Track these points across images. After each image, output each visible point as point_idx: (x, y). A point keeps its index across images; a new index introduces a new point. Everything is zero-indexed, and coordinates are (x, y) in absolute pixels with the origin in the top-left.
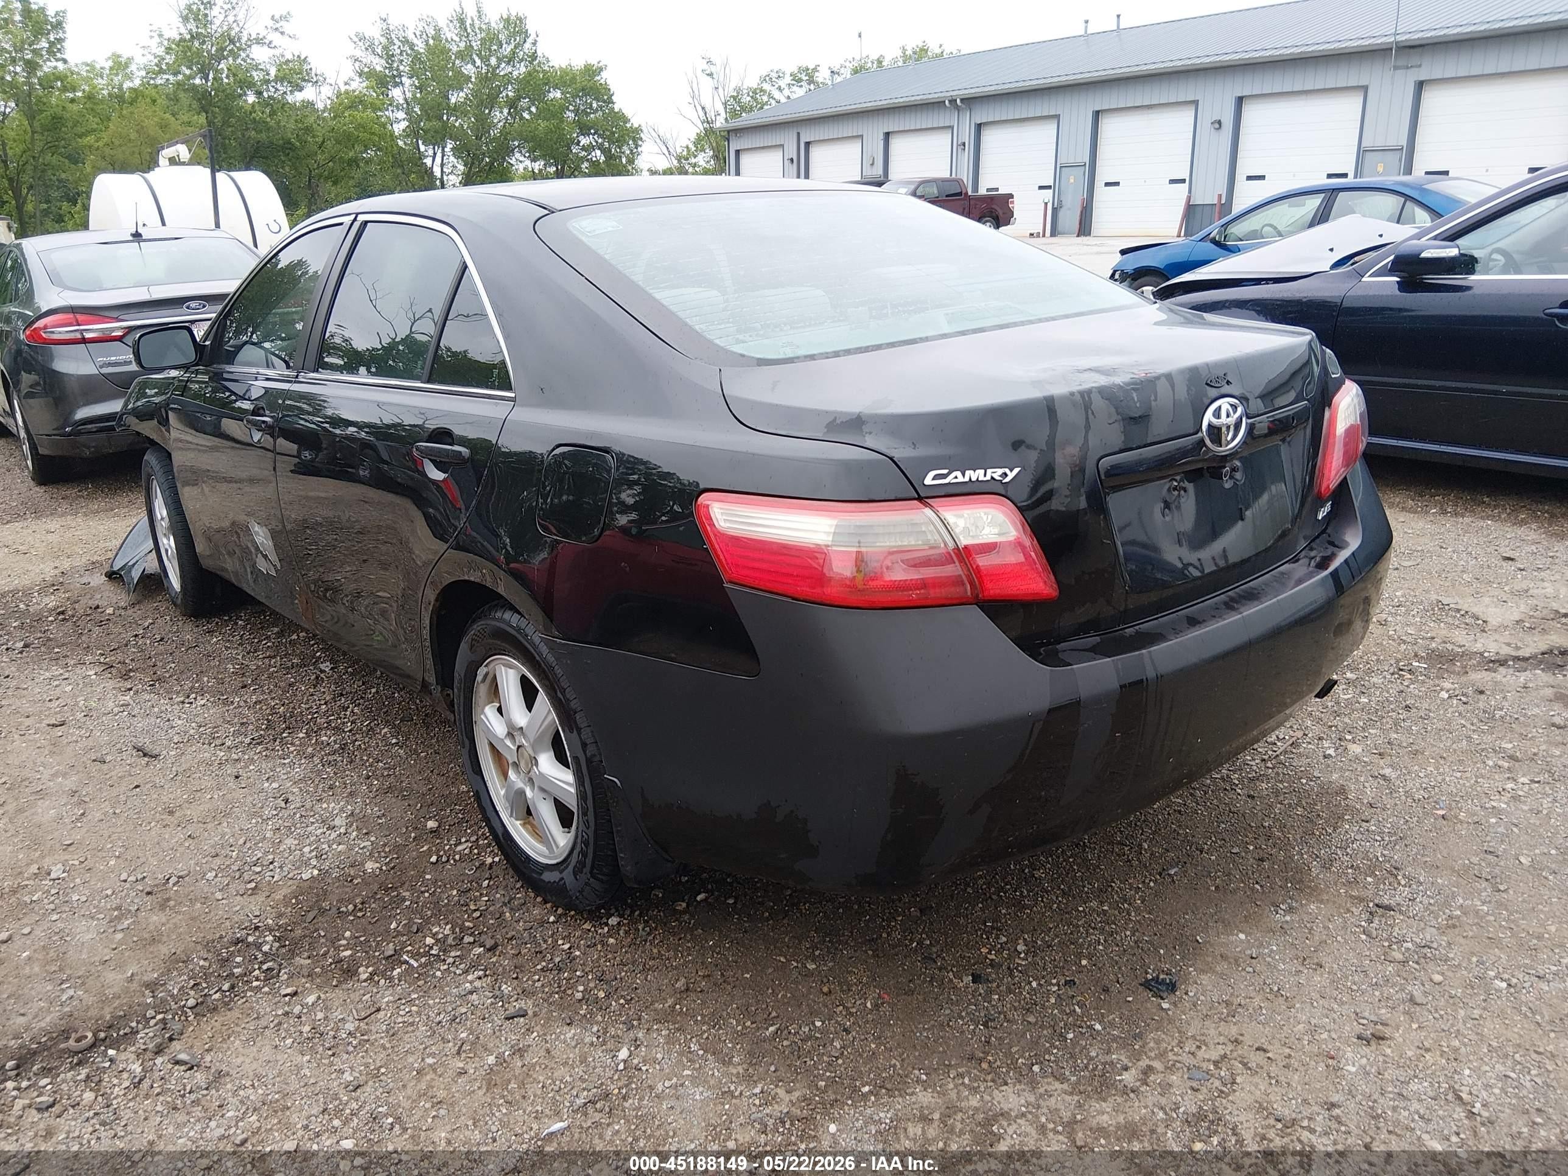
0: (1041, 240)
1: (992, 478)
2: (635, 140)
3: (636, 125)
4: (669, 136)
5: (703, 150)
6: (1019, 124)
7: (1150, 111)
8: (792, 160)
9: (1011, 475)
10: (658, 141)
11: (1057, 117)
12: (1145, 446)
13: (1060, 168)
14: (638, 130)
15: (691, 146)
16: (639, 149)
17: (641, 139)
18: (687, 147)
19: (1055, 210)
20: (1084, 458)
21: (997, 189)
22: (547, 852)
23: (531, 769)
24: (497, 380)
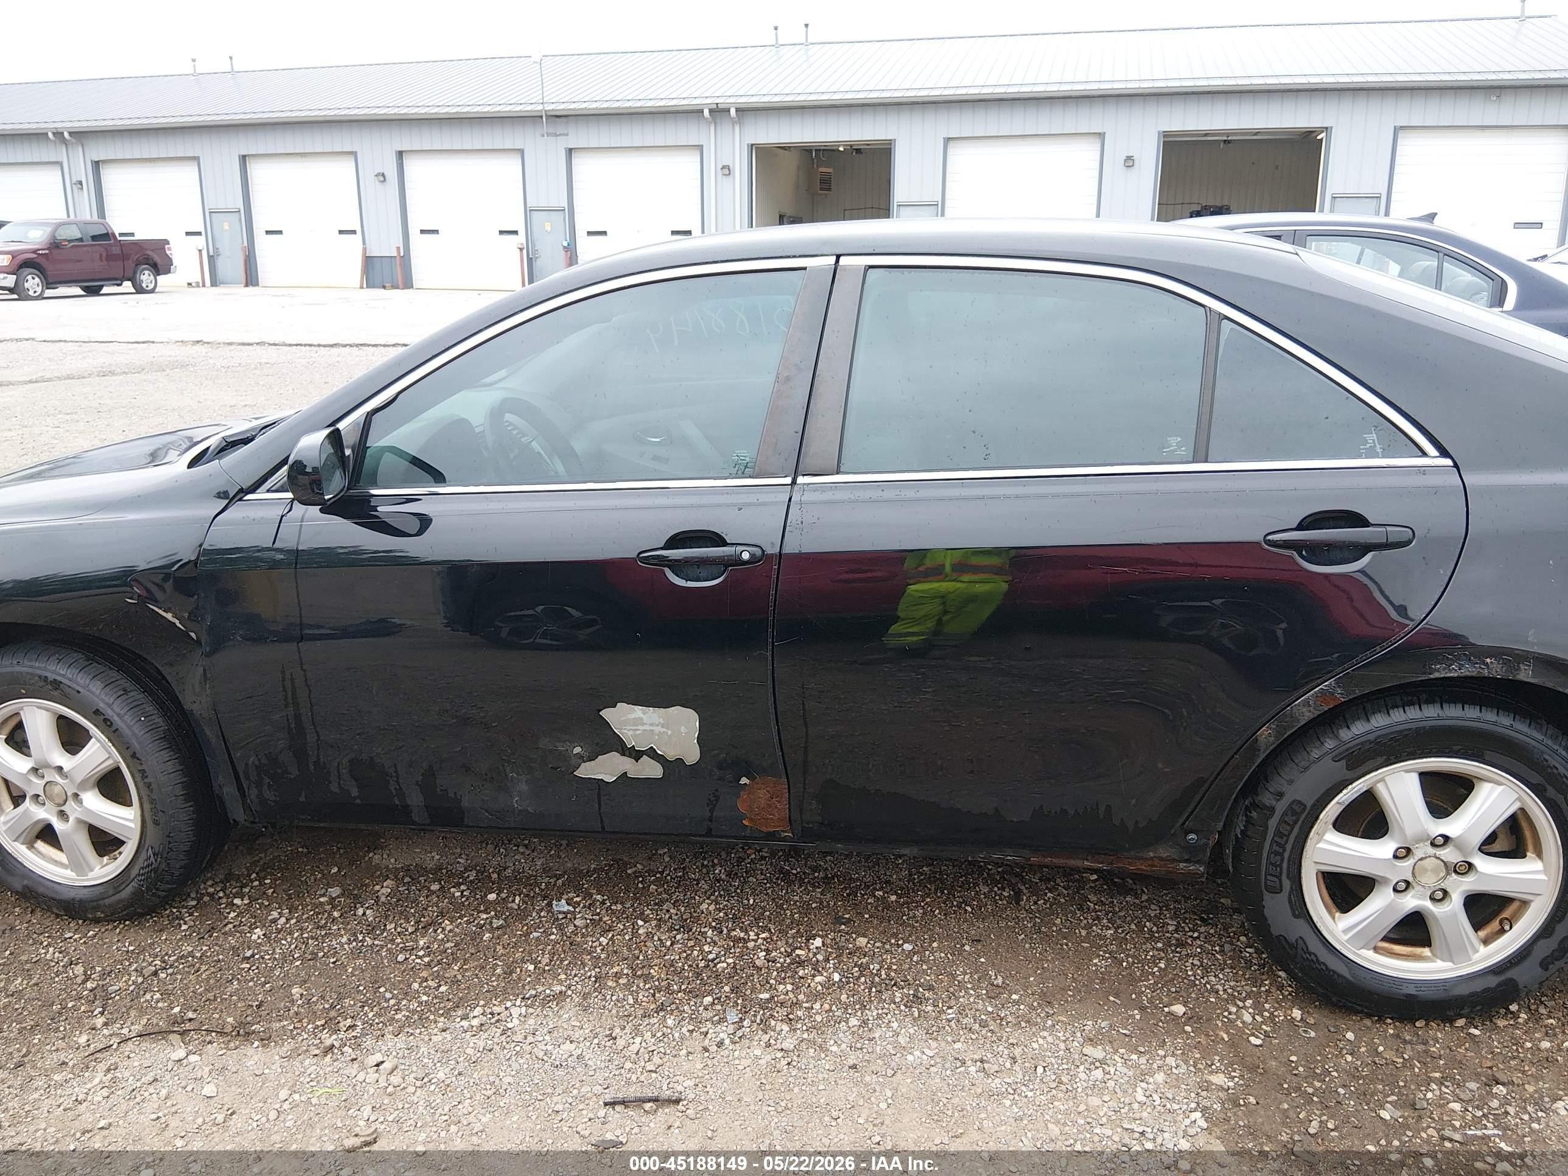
0: (202, 290)
6: (148, 164)
11: (196, 159)
13: (210, 214)
19: (211, 258)
21: (132, 234)
22: (1449, 965)
23: (1445, 878)
24: (1378, 446)
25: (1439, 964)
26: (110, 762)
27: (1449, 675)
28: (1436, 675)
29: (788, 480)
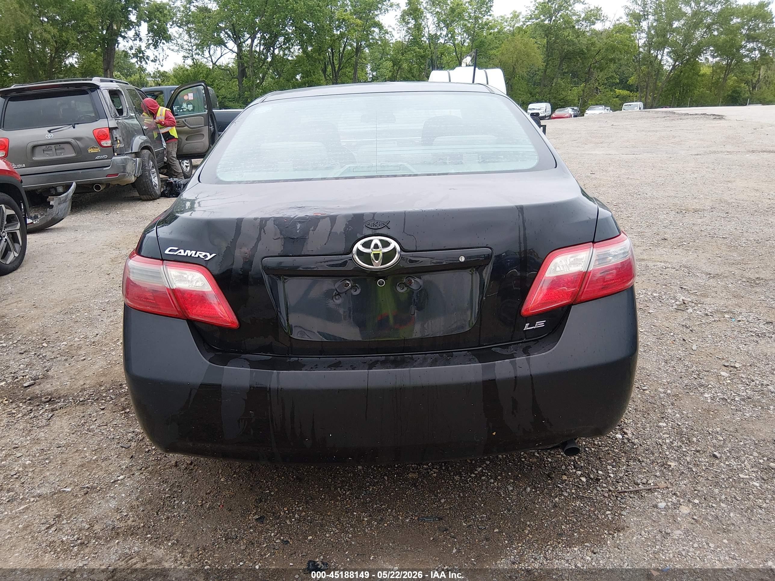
1: (199, 256)
9: (209, 257)
12: (299, 256)
20: (253, 256)
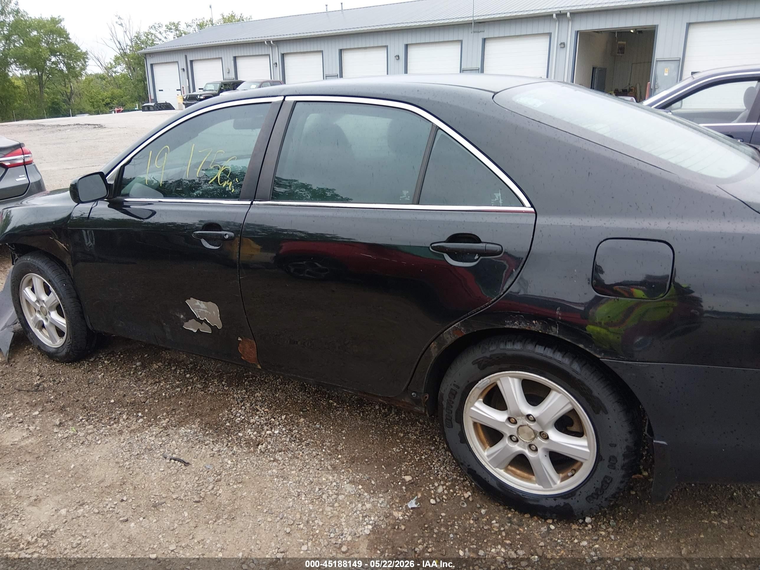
2: (84, 59)
3: (84, 51)
4: (100, 57)
5: (119, 64)
6: (303, 55)
7: (366, 50)
8: (184, 69)
10: (95, 59)
11: (322, 52)
14: (86, 53)
15: (112, 62)
16: (87, 63)
17: (87, 58)
18: (110, 63)
22: (541, 487)
23: (533, 439)
24: (501, 200)
25: (537, 486)
26: (56, 301)
27: (514, 327)
28: (507, 326)
29: (249, 203)
